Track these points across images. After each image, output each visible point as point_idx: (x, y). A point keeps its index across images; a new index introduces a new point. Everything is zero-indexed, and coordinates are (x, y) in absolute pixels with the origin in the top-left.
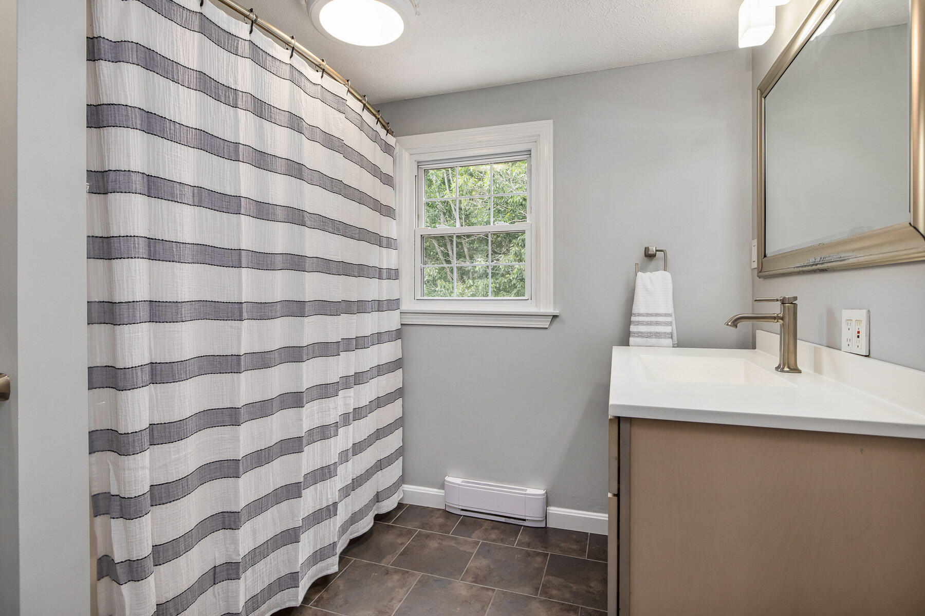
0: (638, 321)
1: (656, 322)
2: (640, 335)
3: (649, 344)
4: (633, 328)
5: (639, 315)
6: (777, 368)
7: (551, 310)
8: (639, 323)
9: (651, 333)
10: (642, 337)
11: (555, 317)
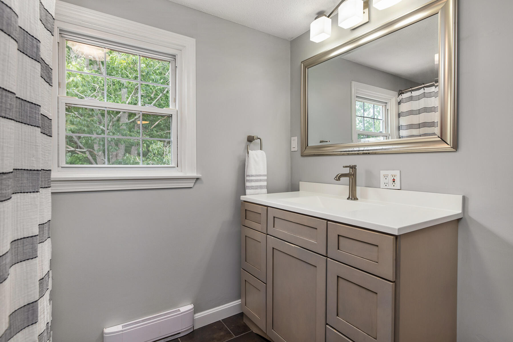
0: (251, 180)
1: (260, 179)
2: (252, 188)
3: (257, 193)
4: (248, 184)
5: (252, 176)
6: (348, 199)
7: (195, 175)
8: (251, 181)
9: (257, 186)
10: (253, 189)
11: (197, 179)
